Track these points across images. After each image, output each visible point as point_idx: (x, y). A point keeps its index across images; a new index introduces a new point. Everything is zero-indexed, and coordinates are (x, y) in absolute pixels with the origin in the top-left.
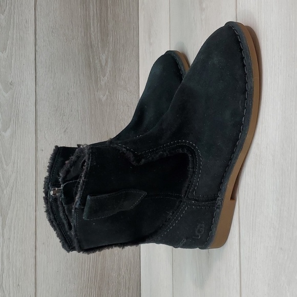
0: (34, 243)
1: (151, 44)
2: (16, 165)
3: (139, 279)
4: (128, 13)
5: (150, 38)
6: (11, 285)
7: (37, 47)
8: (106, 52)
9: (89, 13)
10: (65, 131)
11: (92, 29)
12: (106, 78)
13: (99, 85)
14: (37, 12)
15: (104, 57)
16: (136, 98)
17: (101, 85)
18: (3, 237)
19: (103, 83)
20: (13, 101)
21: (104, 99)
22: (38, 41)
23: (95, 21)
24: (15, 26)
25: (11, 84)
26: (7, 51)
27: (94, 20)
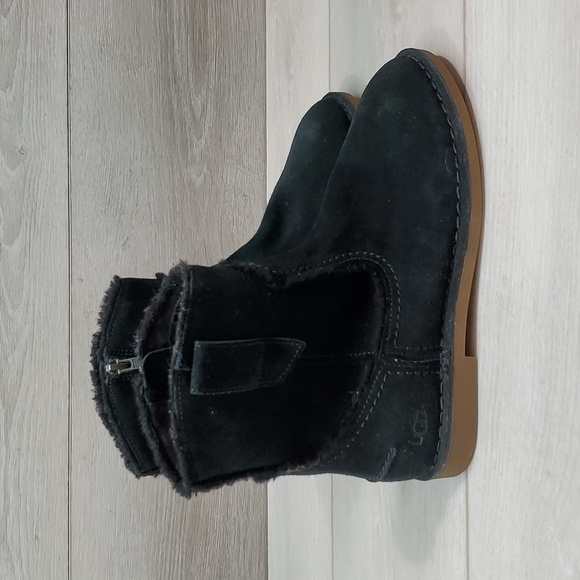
0: (66, 458)
1: (290, 77)
2: (31, 309)
3: (264, 526)
4: (245, 16)
5: (288, 66)
6: (22, 538)
7: (71, 81)
8: (203, 92)
9: (171, 16)
10: (125, 244)
11: (176, 46)
12: (203, 142)
13: (190, 155)
14: (70, 12)
15: (198, 101)
16: (259, 179)
17: (193, 154)
18: (7, 447)
19: (196, 151)
20: (24, 185)
21: (199, 181)
22: (73, 70)
23: (183, 31)
24: (29, 41)
25: (22, 151)
26: (14, 87)
27: (179, 28)
